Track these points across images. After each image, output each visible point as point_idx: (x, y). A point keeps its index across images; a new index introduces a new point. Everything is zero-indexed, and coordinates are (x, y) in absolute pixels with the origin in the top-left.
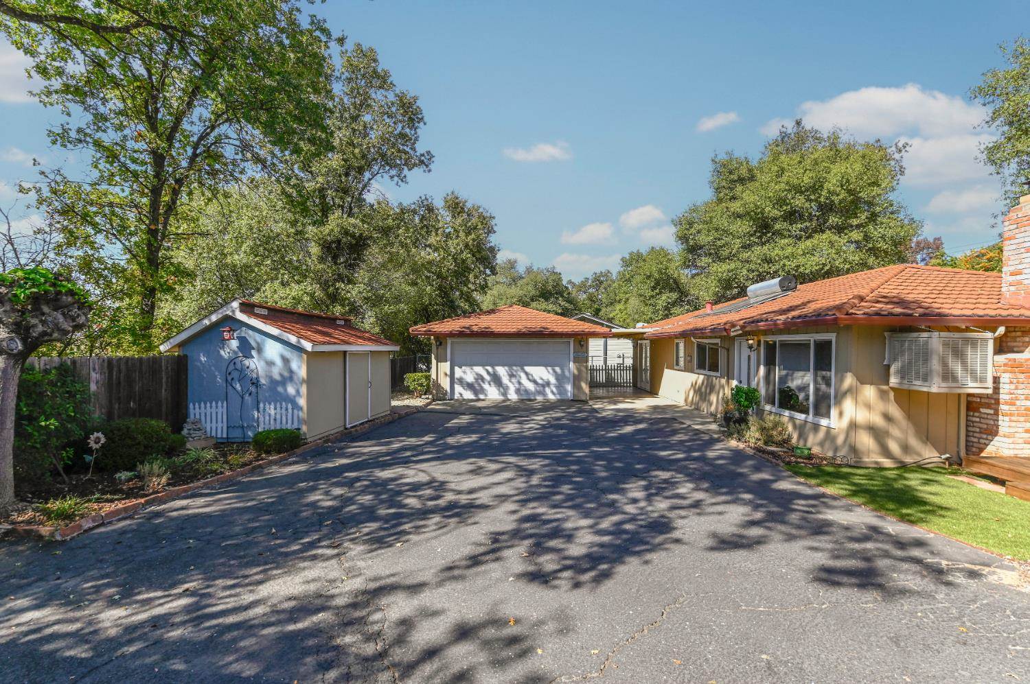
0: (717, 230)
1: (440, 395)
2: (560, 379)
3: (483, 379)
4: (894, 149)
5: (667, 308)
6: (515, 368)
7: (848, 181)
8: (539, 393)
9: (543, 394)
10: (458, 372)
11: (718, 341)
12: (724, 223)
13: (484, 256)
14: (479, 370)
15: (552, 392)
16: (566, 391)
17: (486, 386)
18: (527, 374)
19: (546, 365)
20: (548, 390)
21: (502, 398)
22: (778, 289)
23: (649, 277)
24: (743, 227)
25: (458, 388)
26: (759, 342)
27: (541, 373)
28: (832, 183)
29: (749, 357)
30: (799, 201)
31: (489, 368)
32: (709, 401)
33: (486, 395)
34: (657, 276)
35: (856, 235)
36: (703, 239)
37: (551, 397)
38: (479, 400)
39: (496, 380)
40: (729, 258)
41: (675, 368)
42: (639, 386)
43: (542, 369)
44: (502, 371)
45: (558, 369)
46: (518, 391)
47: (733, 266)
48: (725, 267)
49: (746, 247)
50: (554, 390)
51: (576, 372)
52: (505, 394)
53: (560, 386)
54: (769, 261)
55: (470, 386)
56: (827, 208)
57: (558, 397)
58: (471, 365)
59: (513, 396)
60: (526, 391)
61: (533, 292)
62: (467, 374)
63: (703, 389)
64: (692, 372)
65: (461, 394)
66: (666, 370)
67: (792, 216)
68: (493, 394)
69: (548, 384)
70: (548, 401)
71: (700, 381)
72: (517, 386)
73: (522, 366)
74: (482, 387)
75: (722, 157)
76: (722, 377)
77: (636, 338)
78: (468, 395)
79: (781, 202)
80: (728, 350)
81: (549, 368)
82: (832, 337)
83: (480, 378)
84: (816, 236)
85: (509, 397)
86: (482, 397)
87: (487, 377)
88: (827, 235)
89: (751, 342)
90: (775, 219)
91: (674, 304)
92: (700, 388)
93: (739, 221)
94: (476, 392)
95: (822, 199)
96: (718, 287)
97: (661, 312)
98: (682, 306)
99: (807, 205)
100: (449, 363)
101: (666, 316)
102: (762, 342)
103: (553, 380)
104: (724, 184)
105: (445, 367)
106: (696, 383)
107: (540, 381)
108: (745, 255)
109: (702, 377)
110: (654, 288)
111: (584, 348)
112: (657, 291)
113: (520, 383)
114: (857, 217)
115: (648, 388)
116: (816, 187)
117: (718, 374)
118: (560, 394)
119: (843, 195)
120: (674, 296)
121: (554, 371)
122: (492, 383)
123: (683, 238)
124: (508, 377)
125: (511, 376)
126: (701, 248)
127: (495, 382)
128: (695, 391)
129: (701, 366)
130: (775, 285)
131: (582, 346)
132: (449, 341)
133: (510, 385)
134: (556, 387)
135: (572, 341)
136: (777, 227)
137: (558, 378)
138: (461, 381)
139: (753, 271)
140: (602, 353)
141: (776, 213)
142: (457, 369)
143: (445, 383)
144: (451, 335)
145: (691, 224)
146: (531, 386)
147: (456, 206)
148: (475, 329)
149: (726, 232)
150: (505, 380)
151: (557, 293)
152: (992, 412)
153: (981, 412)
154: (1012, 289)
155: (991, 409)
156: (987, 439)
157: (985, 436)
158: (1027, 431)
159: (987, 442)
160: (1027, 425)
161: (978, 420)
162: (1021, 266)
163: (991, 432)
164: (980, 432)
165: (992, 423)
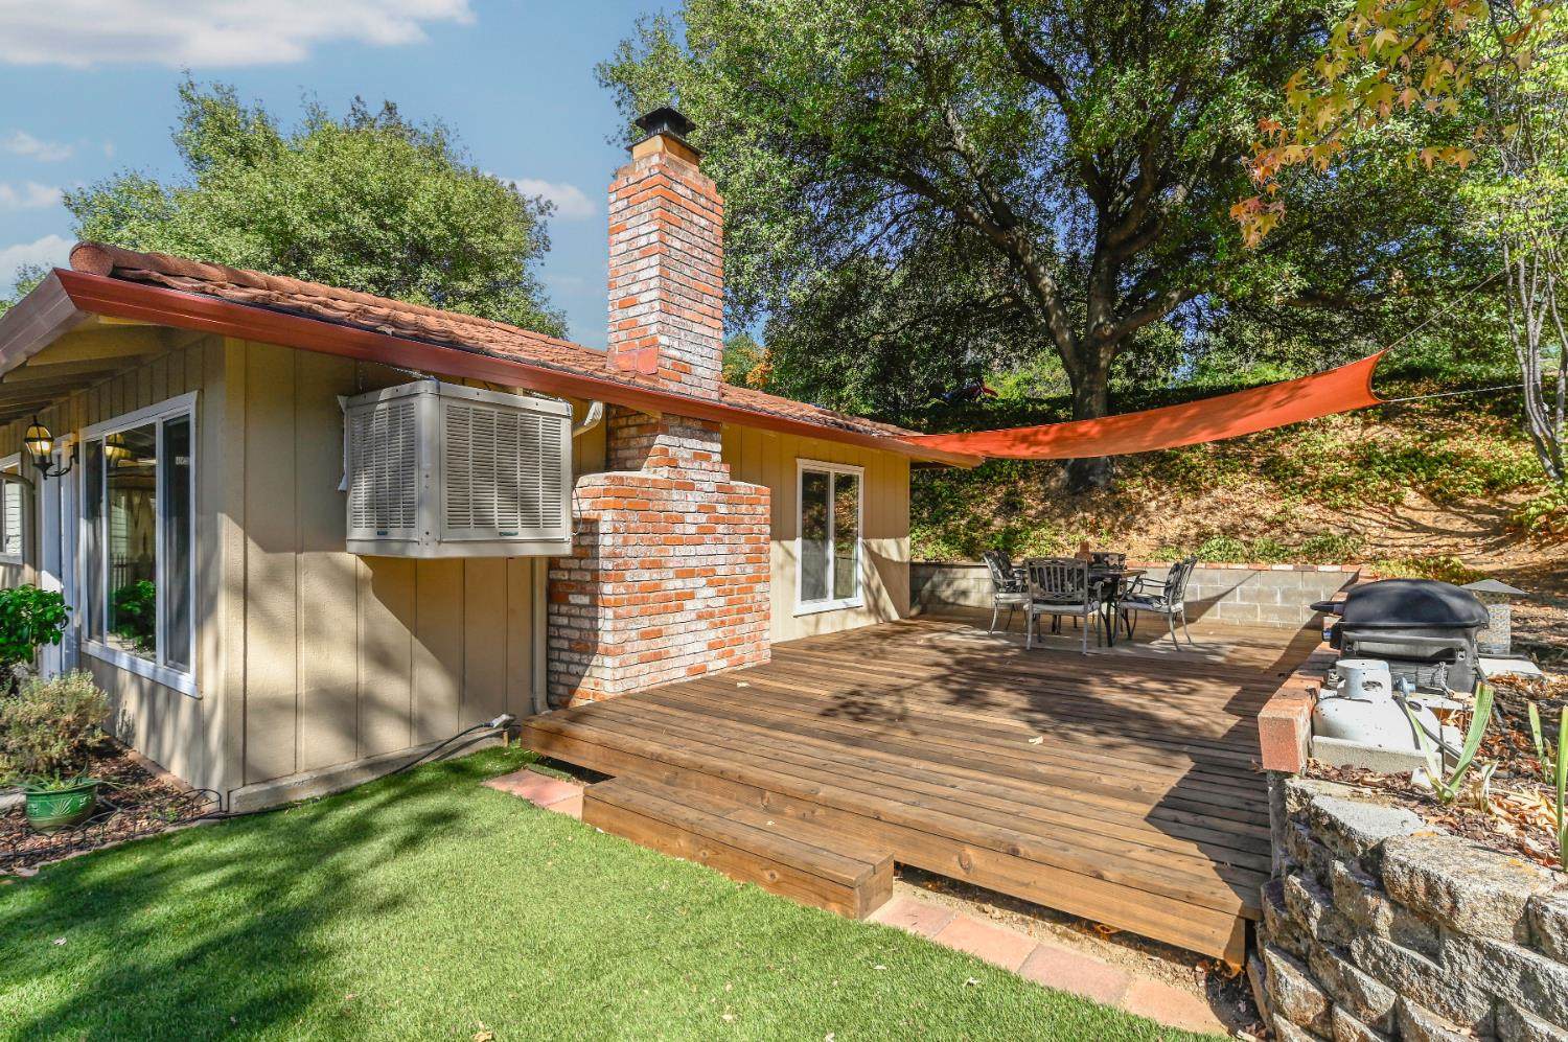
4: (534, 204)
7: (448, 208)
11: (16, 461)
26: (75, 447)
28: (420, 204)
76: (24, 565)
79: (328, 214)
80: (33, 486)
89: (42, 445)
90: (316, 245)
95: (406, 229)
99: (379, 234)
114: (466, 279)
116: (391, 204)
117: (17, 557)
119: (441, 230)
136: (320, 260)
141: (317, 233)
152: (586, 600)
153: (569, 604)
154: (623, 335)
155: (586, 594)
156: (579, 663)
157: (576, 657)
158: (645, 636)
159: (579, 669)
160: (645, 622)
161: (565, 621)
162: (635, 289)
163: (587, 646)
164: (570, 650)
165: (587, 624)
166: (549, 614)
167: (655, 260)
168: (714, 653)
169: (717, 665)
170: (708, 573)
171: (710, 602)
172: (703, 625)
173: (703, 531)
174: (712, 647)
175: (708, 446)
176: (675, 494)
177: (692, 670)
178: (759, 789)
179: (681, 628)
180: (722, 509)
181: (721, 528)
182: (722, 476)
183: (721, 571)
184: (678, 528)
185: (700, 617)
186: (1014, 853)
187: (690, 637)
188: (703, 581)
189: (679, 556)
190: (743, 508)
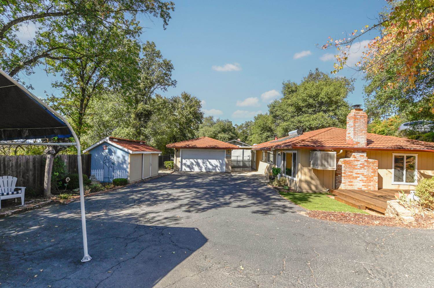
0: (283, 110)
1: (177, 169)
2: (222, 165)
3: (193, 164)
4: (350, 80)
5: (266, 138)
6: (205, 160)
7: (328, 94)
8: (213, 169)
9: (215, 169)
10: (184, 161)
13: (198, 117)
14: (192, 160)
15: (218, 169)
16: (223, 169)
17: (194, 166)
18: (210, 163)
19: (216, 159)
20: (217, 169)
21: (200, 171)
22: (296, 133)
23: (259, 126)
24: (291, 109)
25: (184, 167)
26: (281, 153)
27: (214, 162)
30: (311, 101)
31: (196, 160)
33: (194, 170)
34: (262, 126)
35: (331, 114)
36: (278, 113)
37: (218, 171)
38: (191, 171)
39: (198, 164)
40: (287, 121)
41: (262, 161)
42: (253, 167)
43: (215, 160)
44: (200, 161)
45: (221, 161)
46: (206, 168)
47: (288, 124)
48: (285, 124)
49: (293, 117)
50: (219, 168)
51: (227, 162)
52: (201, 170)
53: (221, 167)
54: (300, 122)
55: (188, 166)
56: (321, 104)
58: (189, 159)
59: (204, 170)
60: (209, 169)
61: (220, 130)
62: (188, 162)
63: (269, 169)
64: (266, 162)
65: (185, 169)
67: (309, 106)
68: (196, 169)
69: (217, 166)
70: (216, 172)
72: (205, 166)
73: (207, 159)
74: (193, 167)
75: (286, 82)
76: (273, 164)
78: (188, 169)
79: (304, 100)
81: (218, 161)
82: (296, 152)
83: (192, 164)
84: (317, 113)
85: (202, 171)
86: (193, 170)
87: (195, 163)
88: (321, 113)
89: (279, 153)
90: (303, 107)
91: (268, 137)
93: (290, 107)
94: (190, 169)
95: (319, 100)
96: (283, 131)
97: (264, 140)
98: (272, 137)
99: (314, 102)
100: (180, 158)
101: (266, 141)
102: (283, 153)
103: (219, 165)
104: (286, 92)
105: (179, 159)
106: (267, 167)
107: (214, 165)
108: (292, 120)
109: (269, 164)
110: (262, 130)
112: (263, 132)
113: (206, 166)
114: (332, 107)
116: (317, 95)
118: (221, 170)
119: (326, 99)
120: (269, 134)
121: (219, 162)
122: (196, 166)
123: (272, 112)
124: (202, 163)
125: (203, 163)
126: (278, 116)
127: (197, 165)
128: (267, 169)
131: (229, 152)
132: (181, 150)
133: (203, 166)
134: (220, 167)
135: (225, 150)
136: (303, 110)
138: (185, 164)
140: (242, 155)
141: (303, 105)
142: (183, 160)
143: (179, 165)
144: (181, 148)
145: (274, 107)
146: (211, 167)
147: (186, 97)
148: (190, 145)
149: (286, 111)
150: (201, 164)
151: (229, 130)
153: (338, 176)
155: (340, 175)
158: (349, 182)
160: (349, 180)
163: (340, 182)
164: (338, 182)
165: (340, 179)
166: (335, 177)
167: (353, 128)
168: (363, 187)
169: (364, 188)
170: (363, 174)
171: (363, 179)
172: (361, 182)
173: (361, 168)
174: (363, 186)
175: (363, 154)
176: (355, 162)
177: (358, 188)
178: (354, 198)
179: (356, 182)
180: (366, 164)
181: (365, 167)
182: (366, 159)
183: (365, 174)
184: (356, 167)
185: (360, 181)
186: (376, 206)
187: (358, 183)
188: (361, 175)
189: (356, 171)
190: (371, 164)
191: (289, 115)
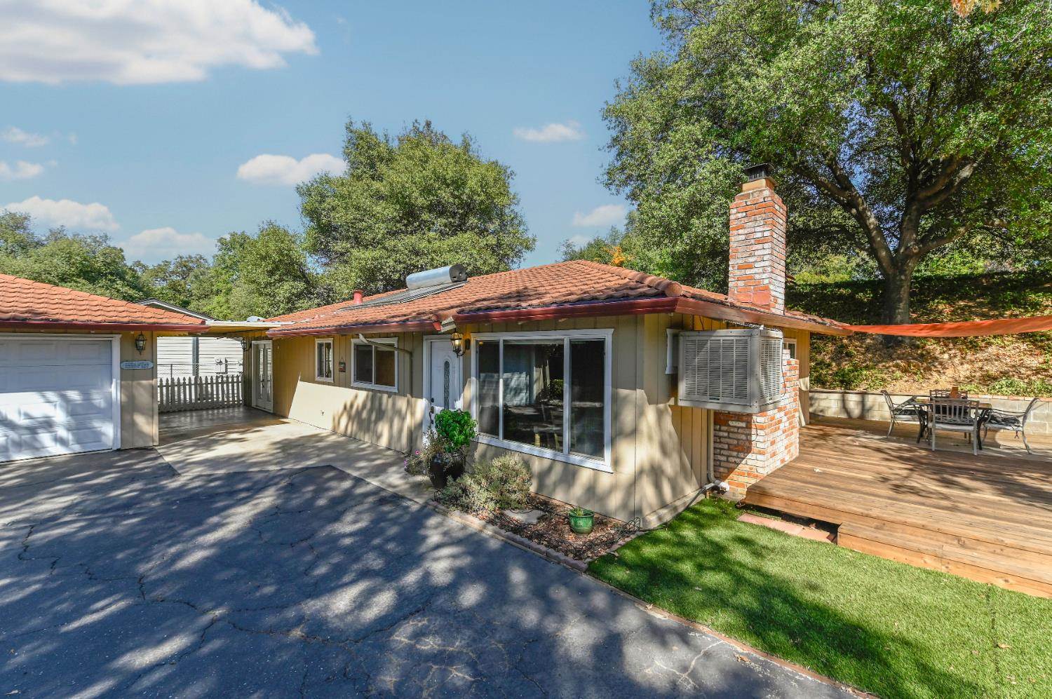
0: (358, 208)
2: (80, 417)
5: (289, 300)
8: (20, 446)
9: (33, 446)
11: (394, 341)
12: (366, 202)
15: (59, 442)
19: (42, 389)
20: (45, 438)
22: (448, 279)
23: (263, 258)
24: (388, 210)
26: (468, 343)
27: (25, 405)
28: (472, 183)
29: (447, 364)
30: (445, 195)
32: (375, 432)
34: (276, 257)
35: (492, 240)
36: (339, 218)
37: (54, 450)
40: (375, 243)
41: (318, 379)
42: (254, 404)
43: (28, 397)
45: (73, 395)
48: (369, 254)
49: (393, 234)
51: (123, 398)
53: (79, 427)
56: (468, 208)
57: (77, 448)
63: (364, 415)
64: (346, 385)
66: (301, 385)
67: (438, 208)
69: (45, 424)
70: (45, 460)
71: (360, 402)
75: (358, 126)
76: (401, 393)
77: (248, 337)
80: (411, 354)
81: (52, 395)
82: (606, 335)
84: (460, 234)
89: (457, 342)
90: (422, 208)
91: (299, 296)
92: (359, 413)
93: (383, 203)
95: (464, 197)
96: (360, 277)
97: (282, 305)
98: (310, 299)
101: (290, 310)
102: (473, 343)
104: (362, 159)
106: (352, 406)
107: (22, 422)
108: (390, 243)
109: (362, 395)
110: (271, 273)
111: (146, 353)
112: (277, 277)
115: (270, 407)
116: (458, 183)
117: (394, 389)
118: (79, 442)
120: (301, 285)
121: (65, 398)
123: (313, 214)
126: (336, 229)
128: (350, 418)
129: (363, 375)
130: (444, 274)
131: (140, 349)
134: (69, 430)
137: (72, 410)
139: (400, 262)
140: (190, 359)
141: (423, 201)
145: (323, 197)
149: (367, 212)
151: (112, 274)
152: (744, 425)
153: (729, 426)
154: (741, 284)
155: (742, 421)
156: (738, 457)
157: (735, 454)
158: (771, 443)
159: (738, 460)
160: (771, 436)
161: (726, 434)
162: (751, 260)
163: (744, 448)
164: (729, 449)
165: (744, 437)
166: (714, 430)
167: (766, 246)
168: (786, 451)
169: (788, 459)
170: (785, 409)
171: (785, 424)
172: (784, 436)
174: (786, 448)
179: (779, 439)
180: (788, 374)
182: (789, 357)
185: (783, 433)
187: (781, 444)
188: (784, 413)
191: (381, 229)
